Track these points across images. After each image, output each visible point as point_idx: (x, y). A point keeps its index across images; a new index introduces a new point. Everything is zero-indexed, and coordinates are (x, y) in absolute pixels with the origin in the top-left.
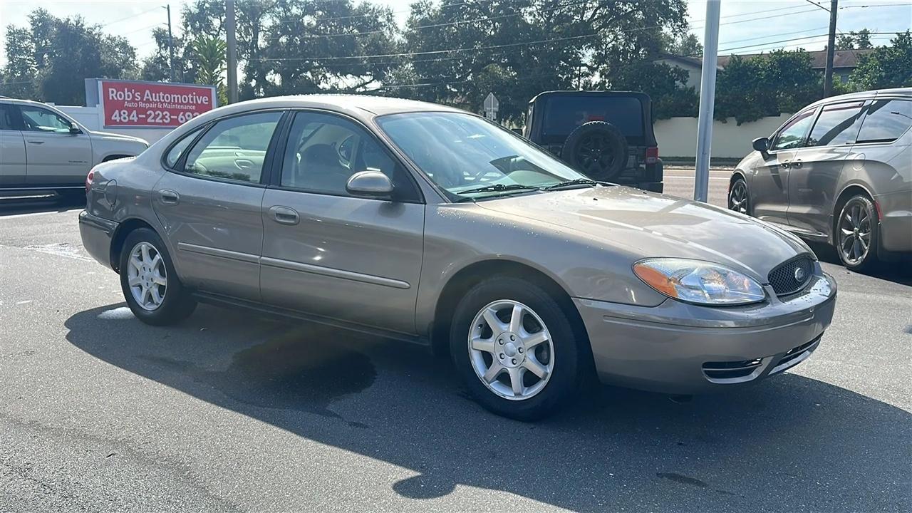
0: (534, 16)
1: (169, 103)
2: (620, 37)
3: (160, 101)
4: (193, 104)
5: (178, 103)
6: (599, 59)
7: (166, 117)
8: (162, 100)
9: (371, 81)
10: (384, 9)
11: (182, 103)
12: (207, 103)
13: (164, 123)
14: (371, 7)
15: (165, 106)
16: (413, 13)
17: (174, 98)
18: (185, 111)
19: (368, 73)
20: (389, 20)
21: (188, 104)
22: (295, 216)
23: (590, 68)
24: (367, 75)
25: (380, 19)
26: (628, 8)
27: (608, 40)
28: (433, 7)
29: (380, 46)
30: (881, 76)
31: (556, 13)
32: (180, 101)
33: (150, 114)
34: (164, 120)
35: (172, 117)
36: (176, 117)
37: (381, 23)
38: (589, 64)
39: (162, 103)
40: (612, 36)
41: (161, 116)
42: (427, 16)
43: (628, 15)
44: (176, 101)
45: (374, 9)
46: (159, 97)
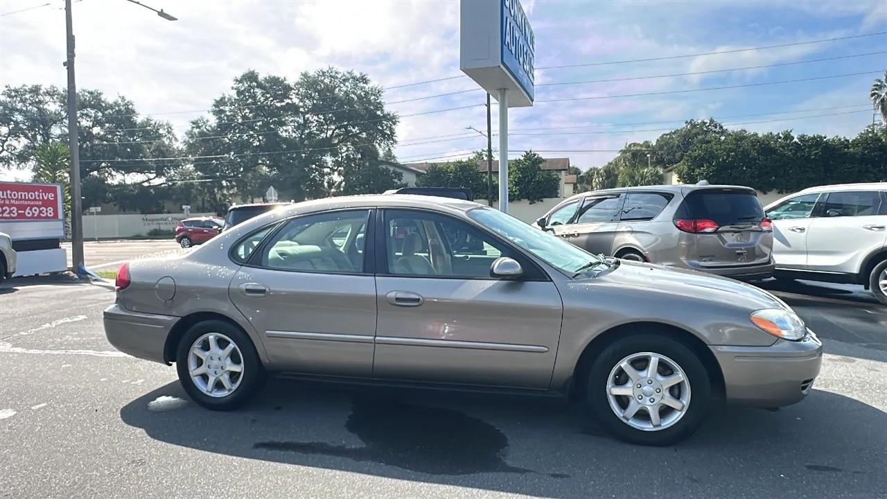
0: (289, 133)
1: (16, 200)
2: (351, 149)
3: (8, 198)
4: (40, 200)
5: (25, 200)
6: (337, 163)
7: (14, 212)
8: (9, 197)
9: (154, 178)
10: (164, 124)
11: (29, 200)
12: (53, 199)
13: (11, 217)
14: (153, 122)
15: (13, 202)
16: (193, 128)
17: (21, 195)
18: (32, 206)
19: (152, 171)
20: (169, 132)
21: (35, 200)
22: (419, 299)
23: (331, 169)
24: (151, 173)
25: (161, 131)
26: (356, 130)
27: (342, 151)
28: (209, 123)
29: (162, 151)
30: (519, 177)
31: (307, 131)
32: (27, 198)
33: (6, 210)
34: (12, 215)
35: (20, 212)
36: (23, 212)
37: (161, 134)
38: (331, 167)
39: (9, 200)
40: (345, 149)
41: (8, 212)
42: (205, 130)
43: (356, 135)
44: (23, 198)
45: (155, 123)
46: (7, 194)
